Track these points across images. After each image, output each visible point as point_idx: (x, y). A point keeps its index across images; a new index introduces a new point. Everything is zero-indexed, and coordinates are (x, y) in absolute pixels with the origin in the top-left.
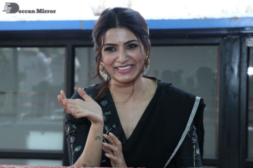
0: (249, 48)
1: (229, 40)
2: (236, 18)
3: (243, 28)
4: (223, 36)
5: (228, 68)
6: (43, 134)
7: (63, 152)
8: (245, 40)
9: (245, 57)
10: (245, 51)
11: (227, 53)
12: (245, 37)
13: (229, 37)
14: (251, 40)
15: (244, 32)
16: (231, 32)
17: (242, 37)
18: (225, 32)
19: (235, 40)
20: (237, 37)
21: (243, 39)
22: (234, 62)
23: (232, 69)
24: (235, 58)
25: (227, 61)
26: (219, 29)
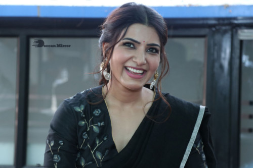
0: (241, 42)
1: (218, 31)
2: (227, 7)
3: (235, 18)
4: (210, 26)
5: (217, 65)
8: (236, 32)
9: (237, 51)
10: (237, 44)
11: (216, 48)
12: (237, 28)
13: (217, 27)
14: (244, 32)
15: (236, 22)
16: (221, 22)
17: (233, 28)
18: (213, 22)
19: (225, 32)
20: (227, 27)
21: (234, 30)
22: (224, 59)
23: (221, 67)
24: (225, 53)
25: (216, 56)
26: (207, 19)
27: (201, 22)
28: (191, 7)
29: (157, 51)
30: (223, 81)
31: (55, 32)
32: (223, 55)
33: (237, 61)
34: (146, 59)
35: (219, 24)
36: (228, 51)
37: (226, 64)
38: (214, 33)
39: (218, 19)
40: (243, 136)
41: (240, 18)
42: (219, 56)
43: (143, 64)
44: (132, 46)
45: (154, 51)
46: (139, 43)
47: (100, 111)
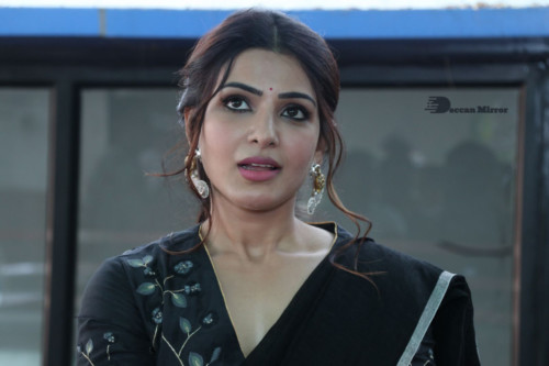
4: (533, 59)
26: (525, 40)
27: (510, 48)
28: (483, 12)
29: (307, 115)
31: (143, 75)
34: (278, 134)
38: (542, 77)
43: (271, 144)
44: (244, 106)
45: (300, 115)
46: (259, 93)
47: (190, 264)
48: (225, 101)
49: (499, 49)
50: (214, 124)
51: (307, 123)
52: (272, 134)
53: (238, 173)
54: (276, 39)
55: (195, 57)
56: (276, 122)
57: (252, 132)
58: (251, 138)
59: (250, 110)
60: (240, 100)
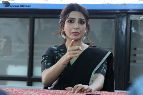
0: (131, 21)
1: (120, 16)
2: (125, 4)
3: (128, 10)
4: (117, 14)
5: (120, 31)
6: (16, 66)
7: (27, 77)
8: (129, 16)
9: (129, 25)
10: (129, 22)
11: (120, 23)
12: (129, 14)
13: (120, 14)
14: (133, 16)
15: (129, 12)
16: (122, 11)
17: (128, 14)
18: (118, 12)
19: (124, 16)
20: (125, 14)
21: (128, 15)
22: (123, 28)
23: (122, 32)
24: (124, 26)
25: (119, 27)
26: (116, 10)
27: (113, 12)
28: (108, 5)
29: (84, 23)
30: (123, 39)
31: (46, 16)
32: (123, 27)
33: (129, 30)
34: (79, 27)
35: (121, 13)
36: (125, 25)
37: (124, 31)
38: (119, 17)
39: (121, 10)
40: (131, 64)
41: (130, 10)
42: (121, 27)
43: (78, 29)
44: (72, 22)
45: (83, 23)
46: (75, 19)
47: (63, 49)
48: (69, 21)
49: (111, 12)
50: (66, 25)
51: (84, 24)
52: (78, 27)
53: (72, 34)
54: (77, 9)
55: (62, 13)
56: (78, 24)
57: (74, 27)
58: (74, 28)
59: (73, 22)
60: (71, 21)
